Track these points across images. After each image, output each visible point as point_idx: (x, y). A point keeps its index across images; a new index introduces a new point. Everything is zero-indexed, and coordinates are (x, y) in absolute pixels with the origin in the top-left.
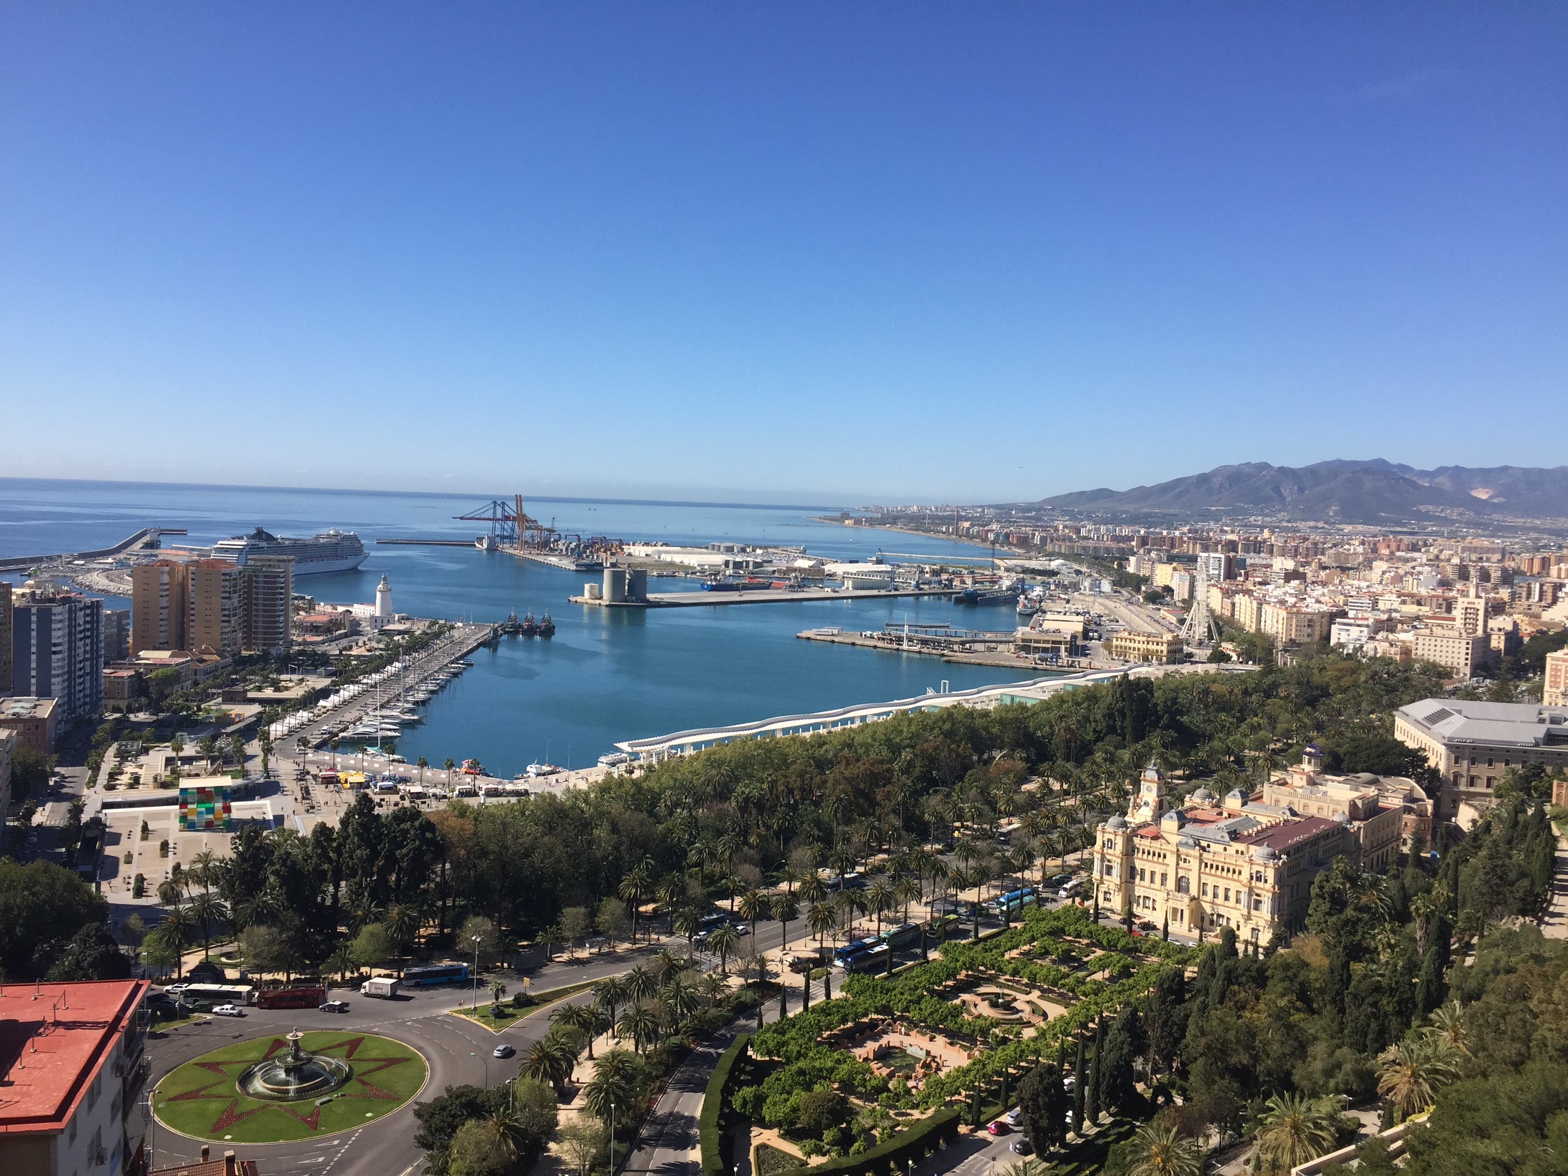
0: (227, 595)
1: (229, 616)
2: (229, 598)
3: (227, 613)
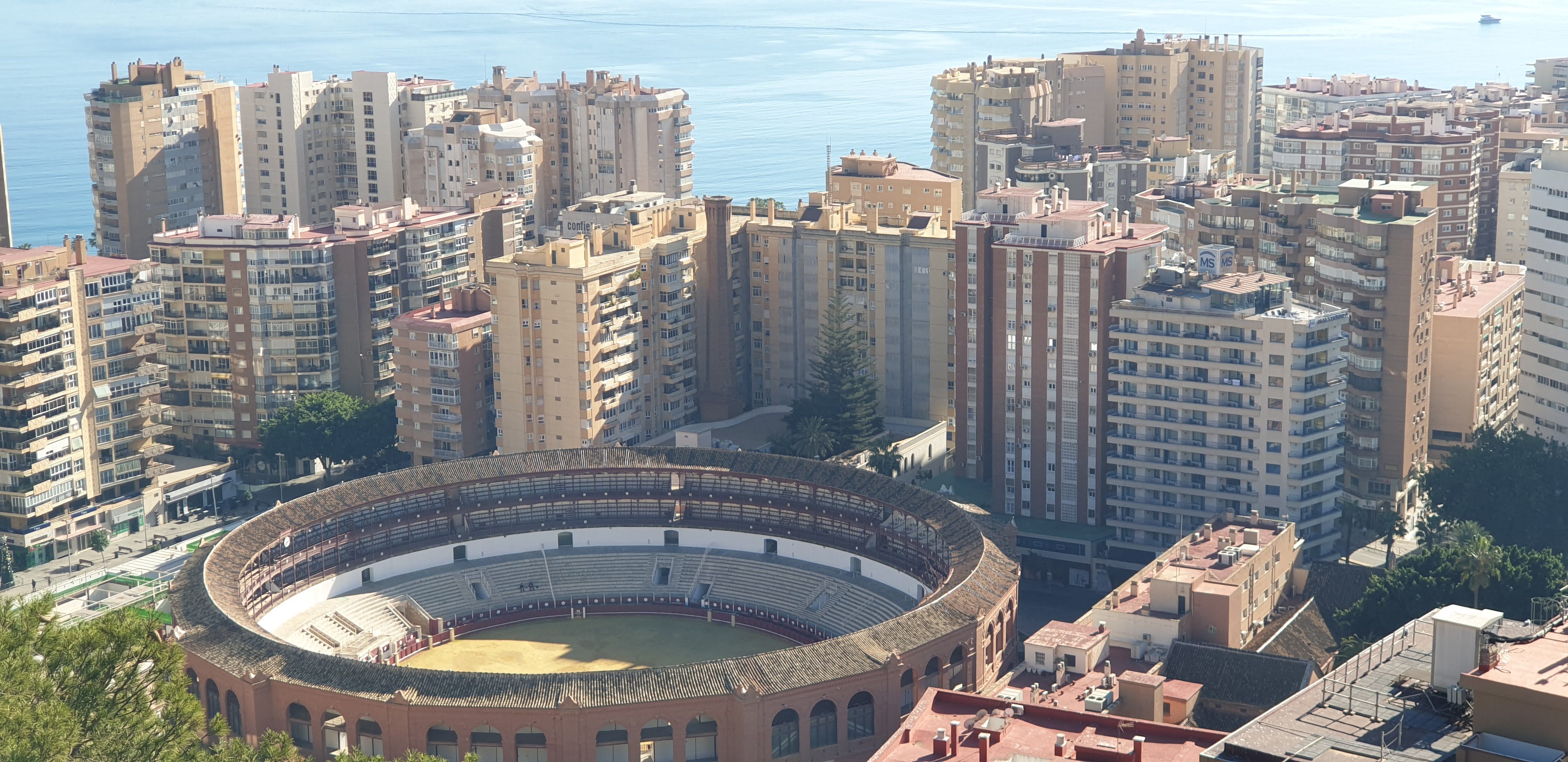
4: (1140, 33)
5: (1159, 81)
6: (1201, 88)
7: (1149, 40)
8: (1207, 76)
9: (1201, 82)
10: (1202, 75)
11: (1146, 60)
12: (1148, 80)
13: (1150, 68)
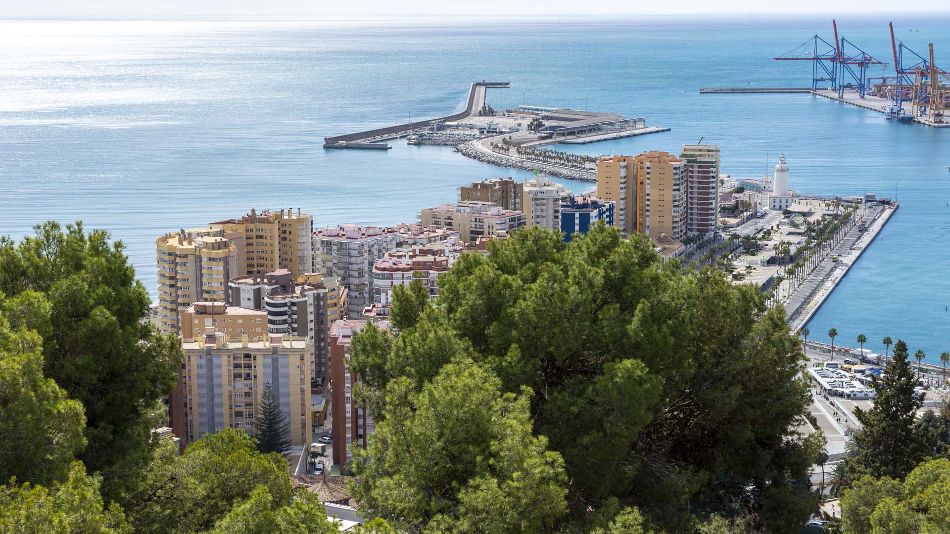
0: (677, 187)
1: (678, 206)
2: (678, 190)
3: (677, 203)
4: (253, 211)
5: (268, 237)
6: (285, 239)
7: (258, 213)
8: (288, 232)
9: (284, 235)
10: (284, 232)
11: (261, 226)
12: (261, 237)
13: (262, 230)
